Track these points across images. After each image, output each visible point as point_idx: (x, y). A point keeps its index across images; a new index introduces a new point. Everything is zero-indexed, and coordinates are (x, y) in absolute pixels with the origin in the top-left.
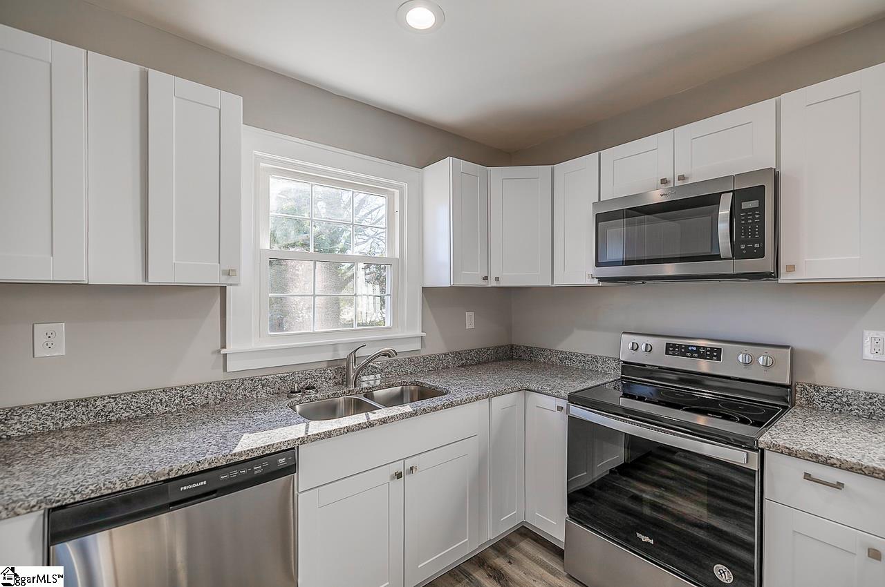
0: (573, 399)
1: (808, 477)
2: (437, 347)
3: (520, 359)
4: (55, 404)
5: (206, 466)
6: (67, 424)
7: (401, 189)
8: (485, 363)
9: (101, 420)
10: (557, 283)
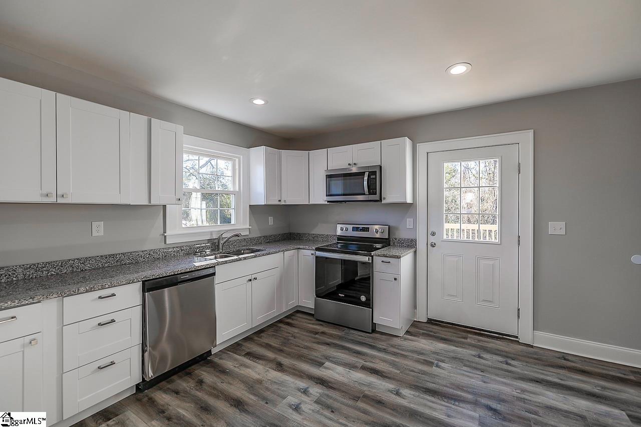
0: (318, 249)
1: (382, 262)
2: (256, 234)
3: (294, 239)
4: (102, 256)
5: (189, 270)
6: (106, 265)
7: (239, 159)
8: (278, 241)
9: (119, 264)
10: (311, 203)
